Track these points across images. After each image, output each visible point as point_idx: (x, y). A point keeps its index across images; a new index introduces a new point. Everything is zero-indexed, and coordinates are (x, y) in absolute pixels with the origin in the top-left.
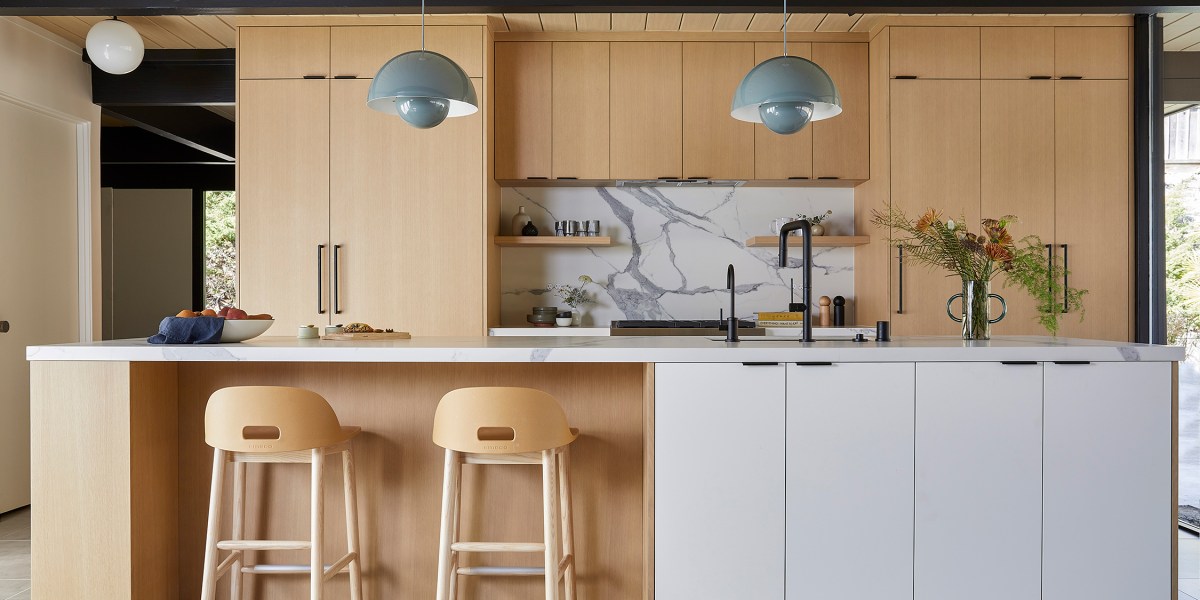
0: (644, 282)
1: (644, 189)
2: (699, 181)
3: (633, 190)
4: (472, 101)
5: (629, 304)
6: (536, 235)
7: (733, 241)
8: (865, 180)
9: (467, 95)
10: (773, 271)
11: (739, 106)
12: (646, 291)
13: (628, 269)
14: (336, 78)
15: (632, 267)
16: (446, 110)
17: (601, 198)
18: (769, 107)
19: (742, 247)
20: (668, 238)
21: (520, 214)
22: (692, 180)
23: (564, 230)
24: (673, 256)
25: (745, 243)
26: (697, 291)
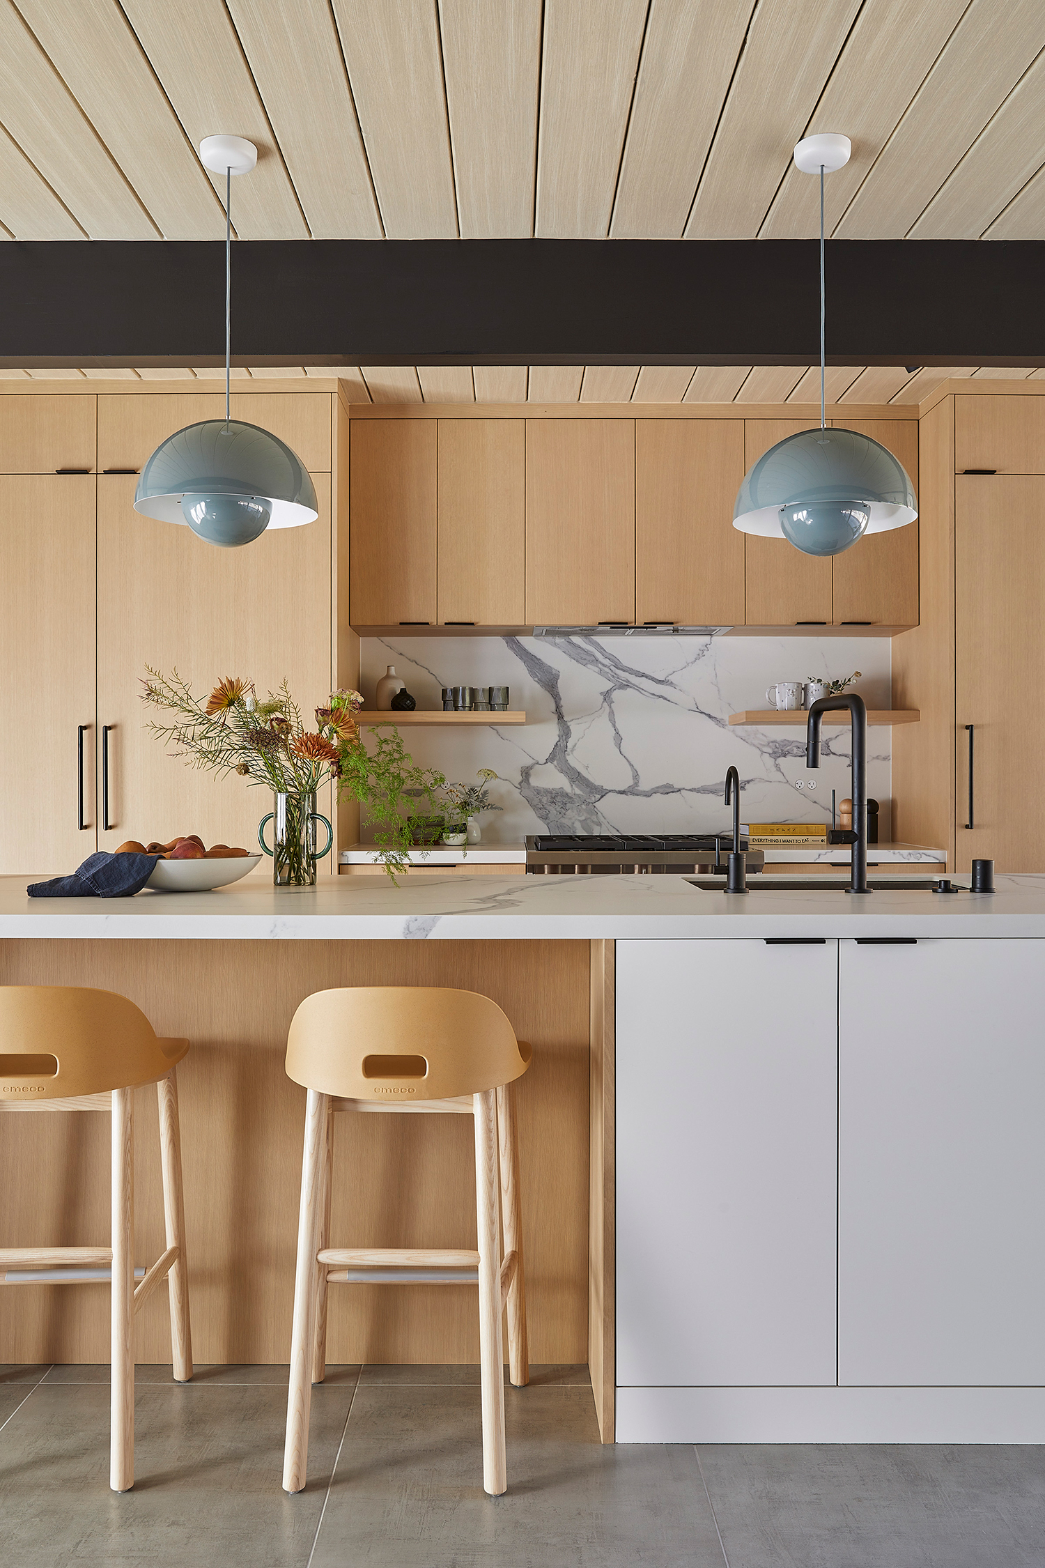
0: (576, 777)
1: (576, 640)
2: (659, 628)
3: (559, 640)
4: (310, 502)
5: (553, 810)
6: (412, 709)
7: (709, 716)
8: (911, 627)
9: (300, 492)
10: (769, 761)
11: (748, 510)
12: (578, 791)
13: (551, 758)
14: (106, 472)
15: (558, 754)
16: (266, 516)
17: (511, 653)
18: (798, 511)
19: (724, 726)
20: (612, 713)
21: (388, 677)
22: (650, 626)
23: (455, 701)
24: (618, 739)
25: (726, 718)
26: (655, 791)
